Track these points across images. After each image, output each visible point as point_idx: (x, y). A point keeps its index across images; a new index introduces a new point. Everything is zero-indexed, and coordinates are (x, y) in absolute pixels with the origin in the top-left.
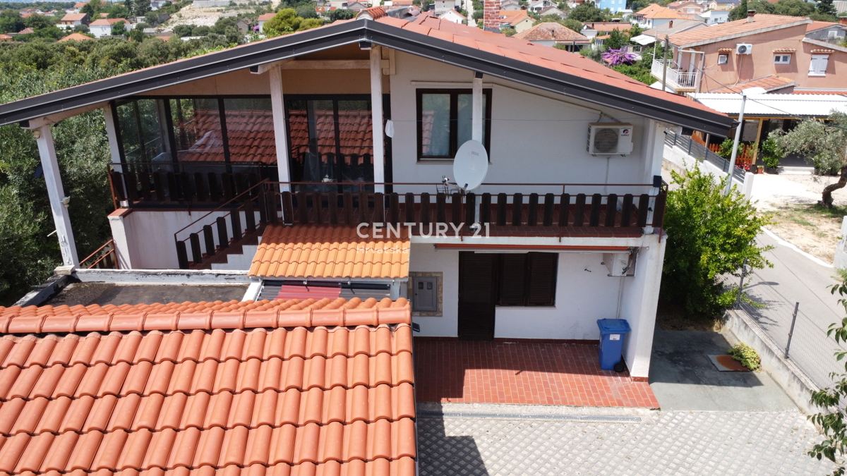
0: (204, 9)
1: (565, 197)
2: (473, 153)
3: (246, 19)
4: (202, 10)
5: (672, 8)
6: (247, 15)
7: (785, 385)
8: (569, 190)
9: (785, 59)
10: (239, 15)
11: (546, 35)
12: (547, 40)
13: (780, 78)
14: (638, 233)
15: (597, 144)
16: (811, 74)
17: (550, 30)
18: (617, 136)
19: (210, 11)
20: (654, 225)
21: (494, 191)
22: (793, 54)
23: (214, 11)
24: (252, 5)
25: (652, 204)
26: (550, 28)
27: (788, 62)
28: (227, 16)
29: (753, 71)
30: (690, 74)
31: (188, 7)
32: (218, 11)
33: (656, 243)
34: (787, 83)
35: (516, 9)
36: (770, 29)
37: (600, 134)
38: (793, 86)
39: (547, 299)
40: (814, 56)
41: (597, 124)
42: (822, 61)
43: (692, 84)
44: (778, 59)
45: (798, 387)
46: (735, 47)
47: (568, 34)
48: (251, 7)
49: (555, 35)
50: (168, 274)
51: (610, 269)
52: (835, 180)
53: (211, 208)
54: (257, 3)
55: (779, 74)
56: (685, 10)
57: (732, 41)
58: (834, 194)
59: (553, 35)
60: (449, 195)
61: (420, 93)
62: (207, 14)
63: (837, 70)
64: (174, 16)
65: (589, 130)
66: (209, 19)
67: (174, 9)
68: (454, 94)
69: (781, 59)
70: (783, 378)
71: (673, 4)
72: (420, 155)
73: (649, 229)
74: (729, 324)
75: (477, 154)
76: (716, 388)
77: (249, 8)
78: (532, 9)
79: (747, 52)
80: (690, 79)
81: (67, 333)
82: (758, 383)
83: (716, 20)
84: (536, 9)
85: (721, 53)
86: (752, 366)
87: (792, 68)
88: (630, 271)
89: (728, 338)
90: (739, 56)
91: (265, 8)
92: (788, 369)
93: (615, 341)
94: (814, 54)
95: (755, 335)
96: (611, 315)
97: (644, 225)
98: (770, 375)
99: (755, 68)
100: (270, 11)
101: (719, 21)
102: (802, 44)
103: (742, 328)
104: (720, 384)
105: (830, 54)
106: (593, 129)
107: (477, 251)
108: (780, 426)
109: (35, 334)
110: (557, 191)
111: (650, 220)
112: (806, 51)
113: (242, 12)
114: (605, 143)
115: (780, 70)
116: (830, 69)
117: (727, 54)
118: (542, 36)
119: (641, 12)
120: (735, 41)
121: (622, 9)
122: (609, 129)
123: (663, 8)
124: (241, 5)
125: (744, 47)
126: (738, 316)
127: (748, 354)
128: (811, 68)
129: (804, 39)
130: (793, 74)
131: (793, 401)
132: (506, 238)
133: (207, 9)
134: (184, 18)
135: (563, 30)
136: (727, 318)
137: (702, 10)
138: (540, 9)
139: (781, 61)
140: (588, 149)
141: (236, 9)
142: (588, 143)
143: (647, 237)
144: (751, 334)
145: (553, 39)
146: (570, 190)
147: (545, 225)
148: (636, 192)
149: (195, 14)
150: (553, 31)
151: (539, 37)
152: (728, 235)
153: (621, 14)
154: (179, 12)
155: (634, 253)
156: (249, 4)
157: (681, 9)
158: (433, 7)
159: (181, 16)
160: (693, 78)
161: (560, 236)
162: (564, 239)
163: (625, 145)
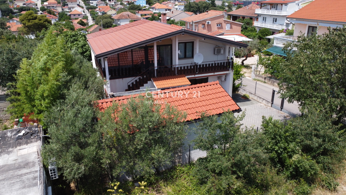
1: (215, 64)
7: (256, 99)
9: (219, 25)
11: (126, 17)
12: (126, 18)
13: (219, 31)
14: (228, 70)
15: (217, 52)
16: (227, 29)
17: (127, 15)
18: (221, 50)
21: (205, 63)
22: (221, 24)
25: (231, 64)
26: (127, 14)
27: (220, 26)
29: (211, 29)
33: (232, 72)
34: (222, 33)
35: (104, 5)
36: (215, 17)
38: (224, 33)
40: (227, 24)
41: (216, 47)
42: (229, 25)
44: (217, 25)
45: (259, 98)
46: (206, 22)
47: (134, 16)
49: (129, 16)
50: (136, 91)
51: (221, 80)
52: (244, 58)
53: (136, 76)
55: (219, 30)
57: (205, 21)
58: (244, 62)
59: (129, 17)
61: (179, 43)
63: (233, 28)
68: (185, 43)
69: (218, 25)
70: (255, 98)
71: (163, 3)
73: (230, 69)
74: (240, 91)
75: (200, 56)
76: (244, 103)
78: (110, 5)
79: (210, 24)
82: (250, 100)
83: (180, 9)
84: (111, 5)
85: (202, 24)
86: (248, 97)
87: (221, 28)
88: (226, 79)
89: (241, 94)
90: (207, 25)
92: (256, 96)
94: (227, 23)
95: (247, 91)
98: (252, 99)
99: (212, 28)
101: (181, 9)
102: (223, 21)
103: (244, 91)
104: (244, 102)
105: (231, 23)
106: (216, 49)
107: (197, 78)
108: (258, 106)
110: (213, 63)
111: (231, 67)
112: (225, 23)
115: (219, 28)
116: (231, 28)
117: (204, 24)
118: (124, 17)
119: (153, 6)
120: (206, 20)
121: (145, 5)
122: (219, 48)
123: (161, 5)
125: (208, 22)
126: (242, 89)
127: (247, 95)
128: (226, 28)
129: (224, 19)
130: (222, 29)
131: (258, 102)
132: (203, 74)
135: (132, 15)
136: (239, 90)
138: (113, 5)
139: (218, 26)
142: (215, 52)
143: (230, 71)
144: (246, 91)
145: (129, 18)
146: (216, 62)
147: (211, 70)
148: (228, 61)
150: (128, 15)
151: (123, 18)
153: (145, 7)
155: (226, 75)
157: (167, 5)
158: (67, 5)
161: (214, 73)
162: (215, 73)
163: (222, 52)
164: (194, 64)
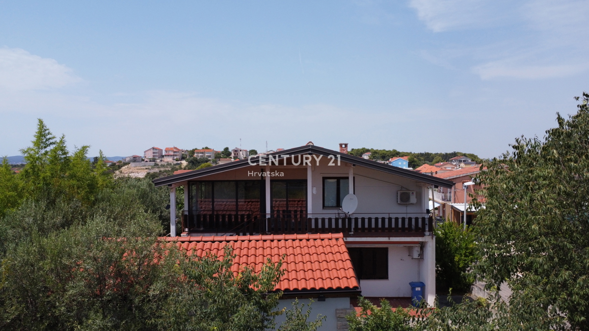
0: (137, 168)
1: (390, 219)
2: (351, 199)
3: (165, 173)
4: (135, 168)
5: (437, 166)
6: (165, 171)
8: (391, 216)
10: (160, 171)
14: (423, 235)
15: (401, 199)
18: (409, 195)
19: (141, 169)
20: (429, 231)
21: (360, 216)
23: (143, 169)
24: (169, 165)
25: (427, 222)
28: (152, 171)
30: (448, 195)
31: (126, 167)
32: (146, 169)
33: (431, 240)
37: (402, 194)
39: (384, 275)
41: (401, 190)
43: (450, 201)
48: (168, 166)
51: (412, 256)
54: (172, 164)
56: (446, 168)
60: (340, 219)
61: (324, 179)
62: (139, 171)
64: (117, 172)
65: (397, 193)
66: (140, 174)
67: (117, 168)
68: (338, 179)
71: (437, 164)
72: (324, 206)
73: (427, 233)
74: (473, 292)
75: (352, 199)
77: (167, 167)
80: (448, 198)
81: (223, 241)
88: (421, 256)
89: (474, 297)
91: (177, 167)
93: (418, 291)
96: (416, 280)
97: (425, 231)
100: (181, 168)
103: (479, 291)
106: (399, 193)
107: (353, 245)
109: (211, 241)
110: (386, 216)
111: (427, 229)
113: (162, 169)
114: (404, 199)
119: (418, 169)
122: (406, 193)
123: (431, 166)
124: (162, 165)
126: (477, 287)
127: (482, 300)
132: (365, 238)
133: (139, 168)
134: (123, 173)
136: (472, 289)
137: (456, 168)
140: (397, 202)
141: (158, 168)
142: (397, 199)
143: (427, 237)
144: (483, 292)
147: (382, 231)
148: (420, 216)
149: (131, 170)
152: (467, 249)
154: (120, 170)
155: (422, 246)
156: (167, 165)
157: (443, 167)
159: (121, 172)
160: (450, 197)
161: (389, 237)
162: (391, 238)
163: (413, 199)
164: (342, 216)
